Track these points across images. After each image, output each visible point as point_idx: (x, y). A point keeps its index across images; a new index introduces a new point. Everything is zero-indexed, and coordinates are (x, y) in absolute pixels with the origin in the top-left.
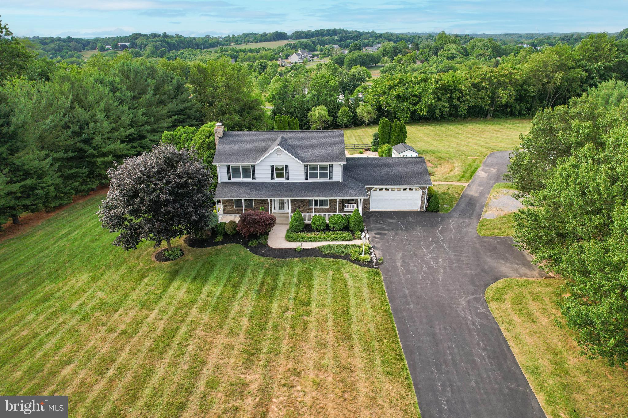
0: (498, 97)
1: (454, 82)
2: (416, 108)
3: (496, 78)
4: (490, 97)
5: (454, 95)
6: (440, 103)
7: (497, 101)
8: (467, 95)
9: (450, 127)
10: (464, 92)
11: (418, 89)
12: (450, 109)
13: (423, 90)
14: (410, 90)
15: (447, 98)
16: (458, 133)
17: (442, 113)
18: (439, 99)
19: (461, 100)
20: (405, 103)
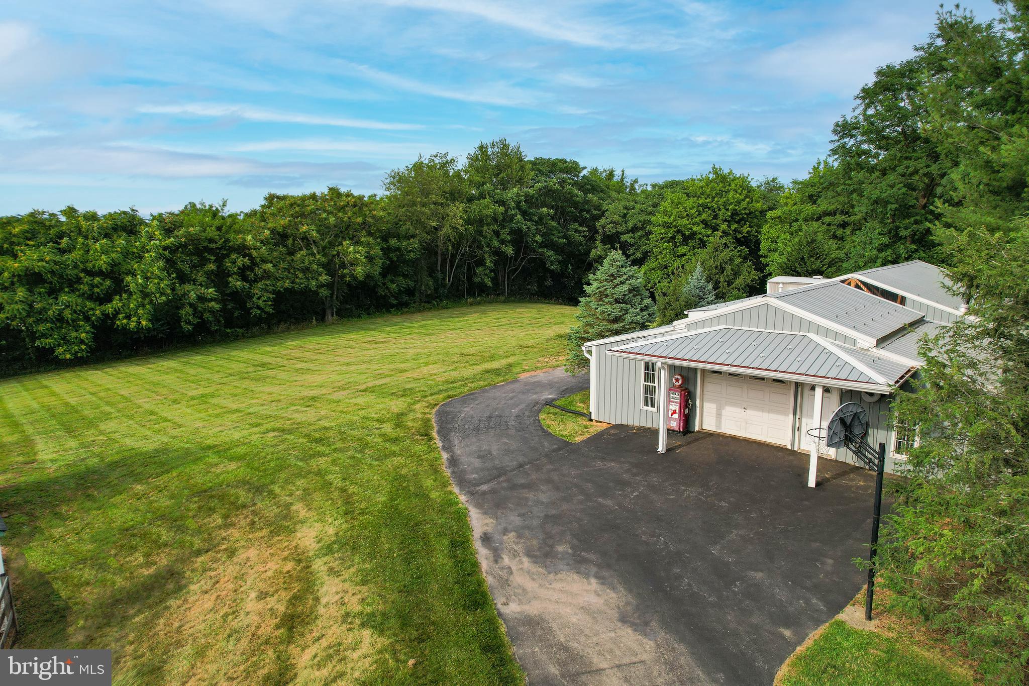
0: (343, 266)
1: (219, 229)
2: (109, 308)
3: (330, 213)
4: (324, 266)
5: (228, 264)
6: (187, 287)
7: (344, 276)
8: (264, 261)
9: (234, 353)
10: (254, 253)
11: (104, 252)
12: (225, 305)
13: (126, 254)
14: (76, 255)
15: (209, 274)
16: (263, 365)
17: (201, 318)
18: (183, 278)
19: (251, 276)
20: (64, 298)
